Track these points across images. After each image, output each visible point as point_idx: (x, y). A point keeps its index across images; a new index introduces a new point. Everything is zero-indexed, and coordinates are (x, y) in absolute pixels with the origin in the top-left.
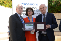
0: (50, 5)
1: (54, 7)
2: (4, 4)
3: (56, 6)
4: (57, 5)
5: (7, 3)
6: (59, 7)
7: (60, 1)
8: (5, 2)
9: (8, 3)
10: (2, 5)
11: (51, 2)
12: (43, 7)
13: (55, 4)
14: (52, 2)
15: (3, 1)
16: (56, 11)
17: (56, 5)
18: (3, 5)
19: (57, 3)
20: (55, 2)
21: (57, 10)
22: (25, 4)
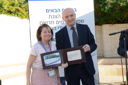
0: (102, 9)
1: (110, 13)
2: (20, 14)
3: (112, 12)
4: (115, 10)
5: (24, 12)
6: (118, 13)
7: (119, 3)
8: (20, 9)
9: (26, 11)
10: (16, 15)
11: (103, 5)
13: (110, 8)
14: (106, 4)
15: (16, 8)
16: (112, 20)
17: (112, 10)
18: (18, 14)
19: (114, 6)
20: (112, 4)
21: (116, 19)
22: (52, 11)
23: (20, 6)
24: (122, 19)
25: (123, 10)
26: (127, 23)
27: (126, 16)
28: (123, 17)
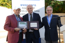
2: (8, 6)
4: (55, 6)
5: (10, 5)
6: (57, 8)
7: (57, 3)
8: (7, 3)
10: (6, 7)
12: (30, 8)
13: (53, 5)
15: (6, 3)
18: (6, 6)
19: (55, 4)
21: (55, 11)
22: (24, 5)
23: (8, 2)
24: (58, 11)
25: (59, 7)
26: (61, 13)
27: (60, 9)
28: (59, 10)
